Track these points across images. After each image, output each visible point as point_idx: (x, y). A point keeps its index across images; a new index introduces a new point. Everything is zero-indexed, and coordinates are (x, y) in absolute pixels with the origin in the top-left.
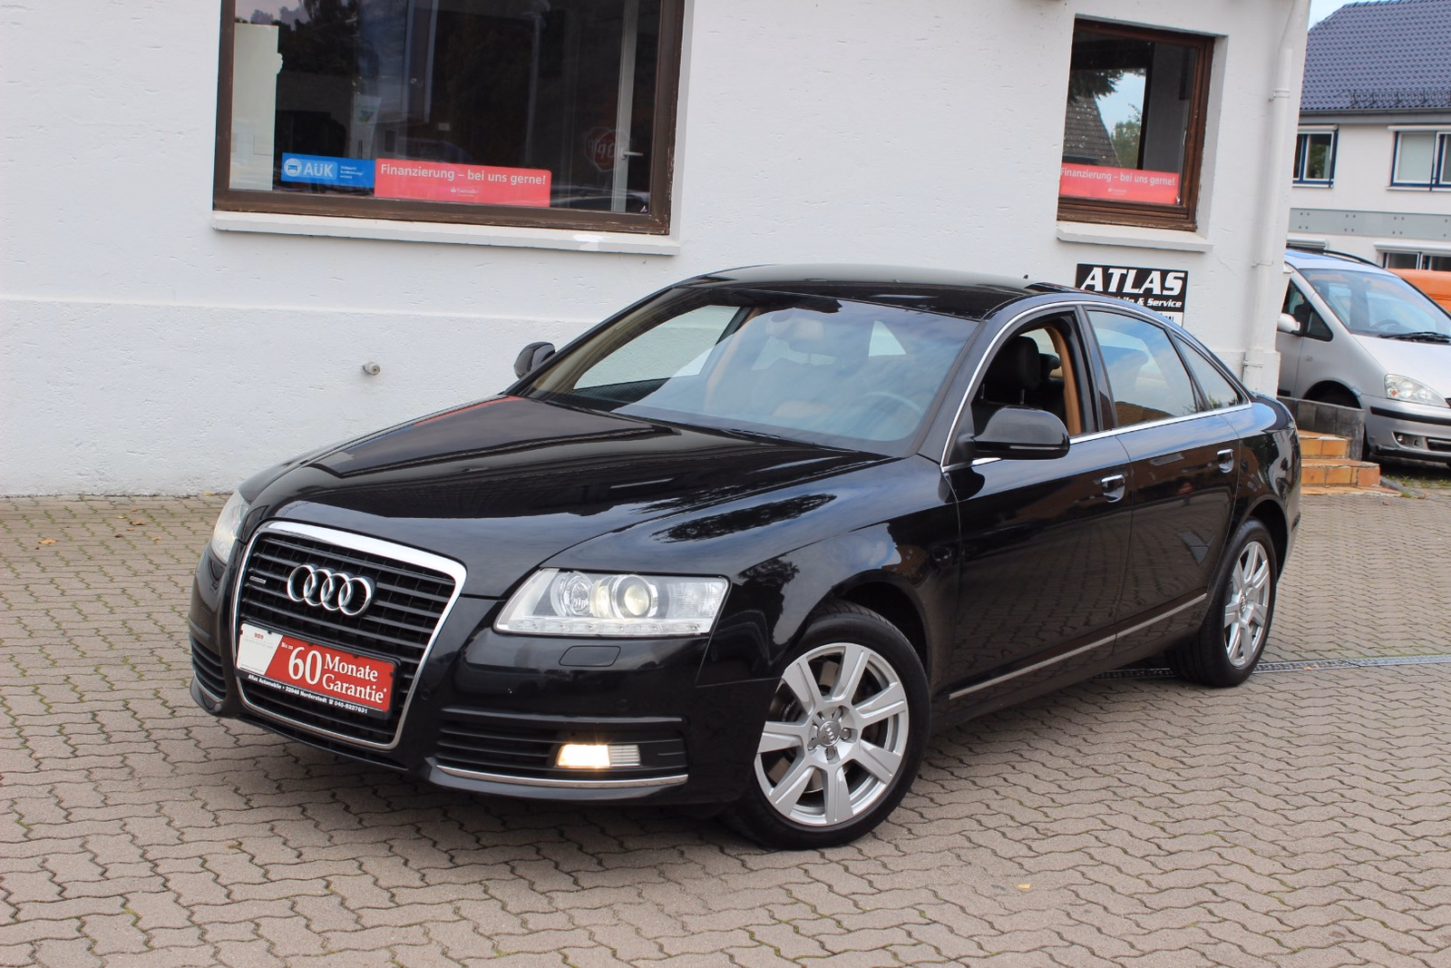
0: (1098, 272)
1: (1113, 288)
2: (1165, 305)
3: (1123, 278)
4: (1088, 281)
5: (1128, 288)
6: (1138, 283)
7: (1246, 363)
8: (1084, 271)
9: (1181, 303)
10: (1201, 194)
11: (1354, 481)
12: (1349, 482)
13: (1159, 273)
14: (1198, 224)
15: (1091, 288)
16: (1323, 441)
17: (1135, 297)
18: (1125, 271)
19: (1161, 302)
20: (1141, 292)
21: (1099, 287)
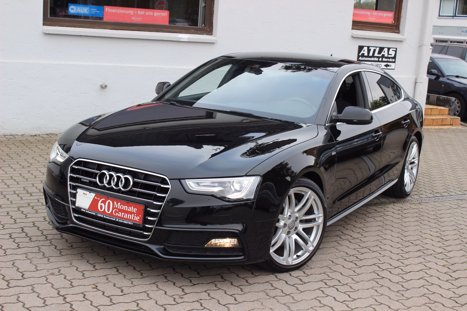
0: (366, 49)
1: (371, 54)
2: (389, 61)
3: (375, 50)
4: (362, 52)
5: (376, 55)
6: (379, 53)
7: (417, 81)
8: (361, 48)
9: (394, 60)
10: (402, 20)
11: (452, 123)
12: (450, 124)
13: (387, 49)
14: (401, 31)
15: (363, 54)
16: (440, 109)
17: (379, 57)
18: (375, 48)
19: (387, 59)
20: (381, 55)
21: (366, 54)
